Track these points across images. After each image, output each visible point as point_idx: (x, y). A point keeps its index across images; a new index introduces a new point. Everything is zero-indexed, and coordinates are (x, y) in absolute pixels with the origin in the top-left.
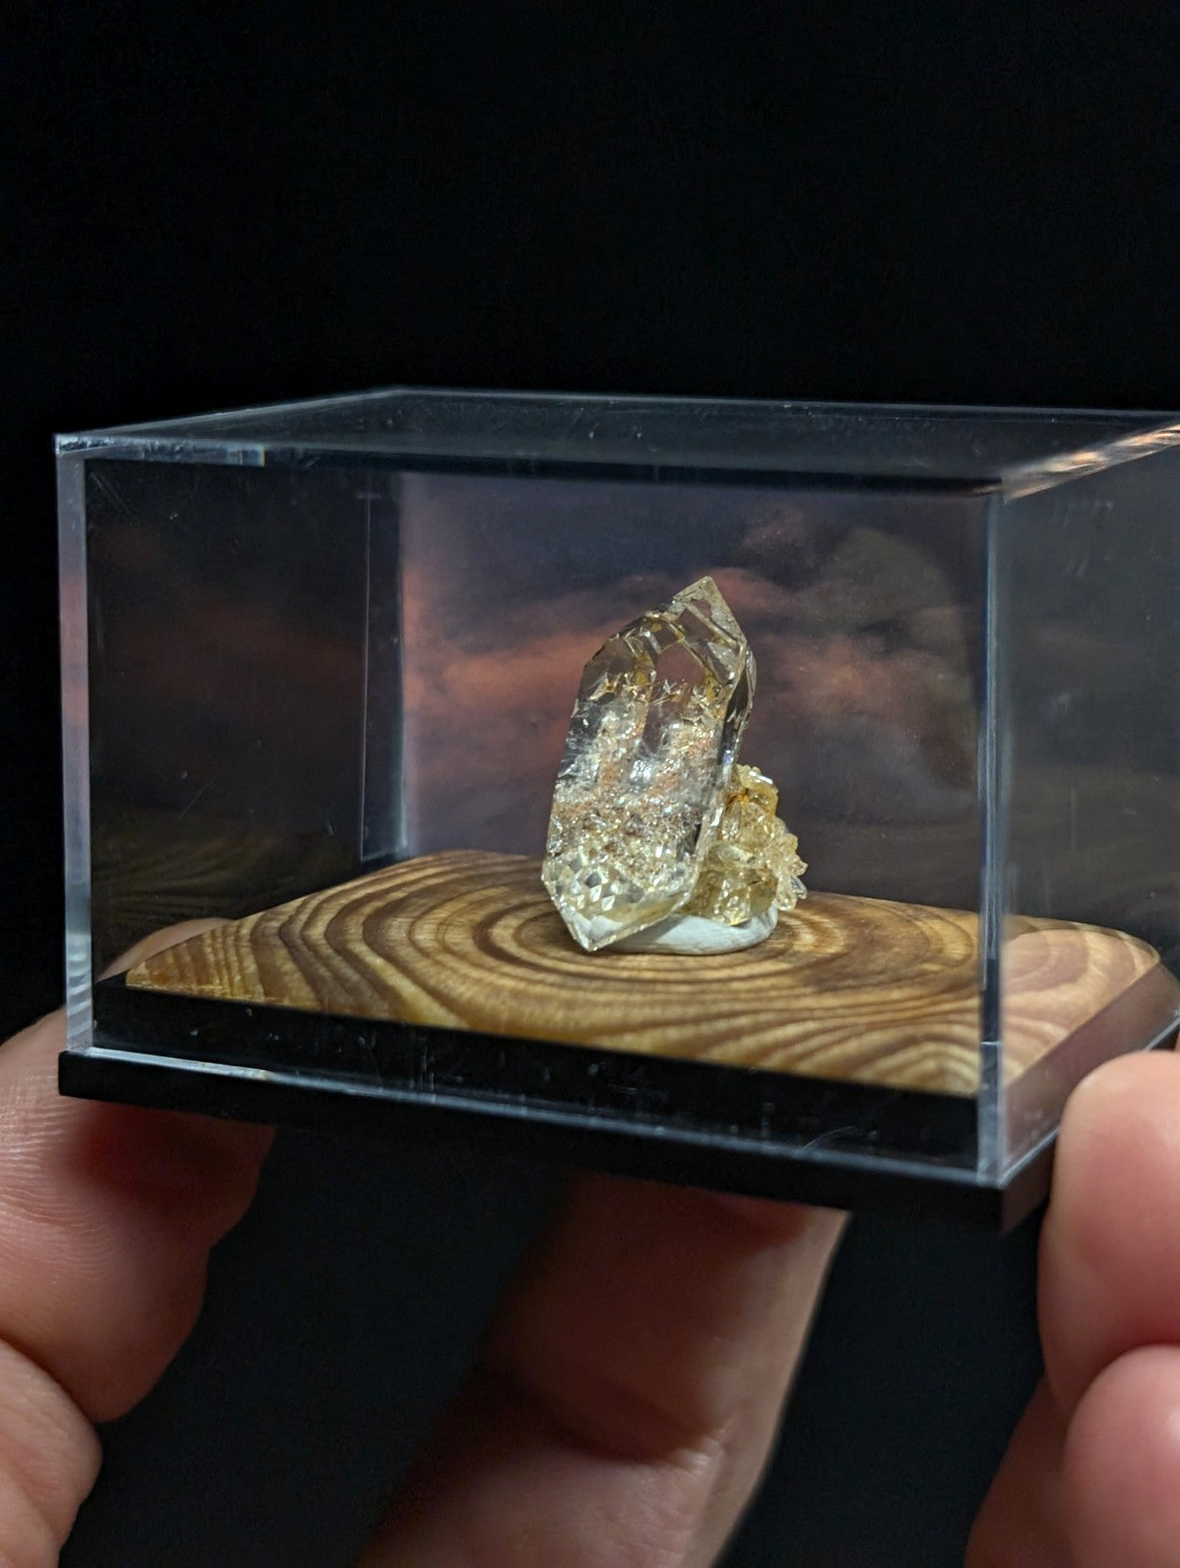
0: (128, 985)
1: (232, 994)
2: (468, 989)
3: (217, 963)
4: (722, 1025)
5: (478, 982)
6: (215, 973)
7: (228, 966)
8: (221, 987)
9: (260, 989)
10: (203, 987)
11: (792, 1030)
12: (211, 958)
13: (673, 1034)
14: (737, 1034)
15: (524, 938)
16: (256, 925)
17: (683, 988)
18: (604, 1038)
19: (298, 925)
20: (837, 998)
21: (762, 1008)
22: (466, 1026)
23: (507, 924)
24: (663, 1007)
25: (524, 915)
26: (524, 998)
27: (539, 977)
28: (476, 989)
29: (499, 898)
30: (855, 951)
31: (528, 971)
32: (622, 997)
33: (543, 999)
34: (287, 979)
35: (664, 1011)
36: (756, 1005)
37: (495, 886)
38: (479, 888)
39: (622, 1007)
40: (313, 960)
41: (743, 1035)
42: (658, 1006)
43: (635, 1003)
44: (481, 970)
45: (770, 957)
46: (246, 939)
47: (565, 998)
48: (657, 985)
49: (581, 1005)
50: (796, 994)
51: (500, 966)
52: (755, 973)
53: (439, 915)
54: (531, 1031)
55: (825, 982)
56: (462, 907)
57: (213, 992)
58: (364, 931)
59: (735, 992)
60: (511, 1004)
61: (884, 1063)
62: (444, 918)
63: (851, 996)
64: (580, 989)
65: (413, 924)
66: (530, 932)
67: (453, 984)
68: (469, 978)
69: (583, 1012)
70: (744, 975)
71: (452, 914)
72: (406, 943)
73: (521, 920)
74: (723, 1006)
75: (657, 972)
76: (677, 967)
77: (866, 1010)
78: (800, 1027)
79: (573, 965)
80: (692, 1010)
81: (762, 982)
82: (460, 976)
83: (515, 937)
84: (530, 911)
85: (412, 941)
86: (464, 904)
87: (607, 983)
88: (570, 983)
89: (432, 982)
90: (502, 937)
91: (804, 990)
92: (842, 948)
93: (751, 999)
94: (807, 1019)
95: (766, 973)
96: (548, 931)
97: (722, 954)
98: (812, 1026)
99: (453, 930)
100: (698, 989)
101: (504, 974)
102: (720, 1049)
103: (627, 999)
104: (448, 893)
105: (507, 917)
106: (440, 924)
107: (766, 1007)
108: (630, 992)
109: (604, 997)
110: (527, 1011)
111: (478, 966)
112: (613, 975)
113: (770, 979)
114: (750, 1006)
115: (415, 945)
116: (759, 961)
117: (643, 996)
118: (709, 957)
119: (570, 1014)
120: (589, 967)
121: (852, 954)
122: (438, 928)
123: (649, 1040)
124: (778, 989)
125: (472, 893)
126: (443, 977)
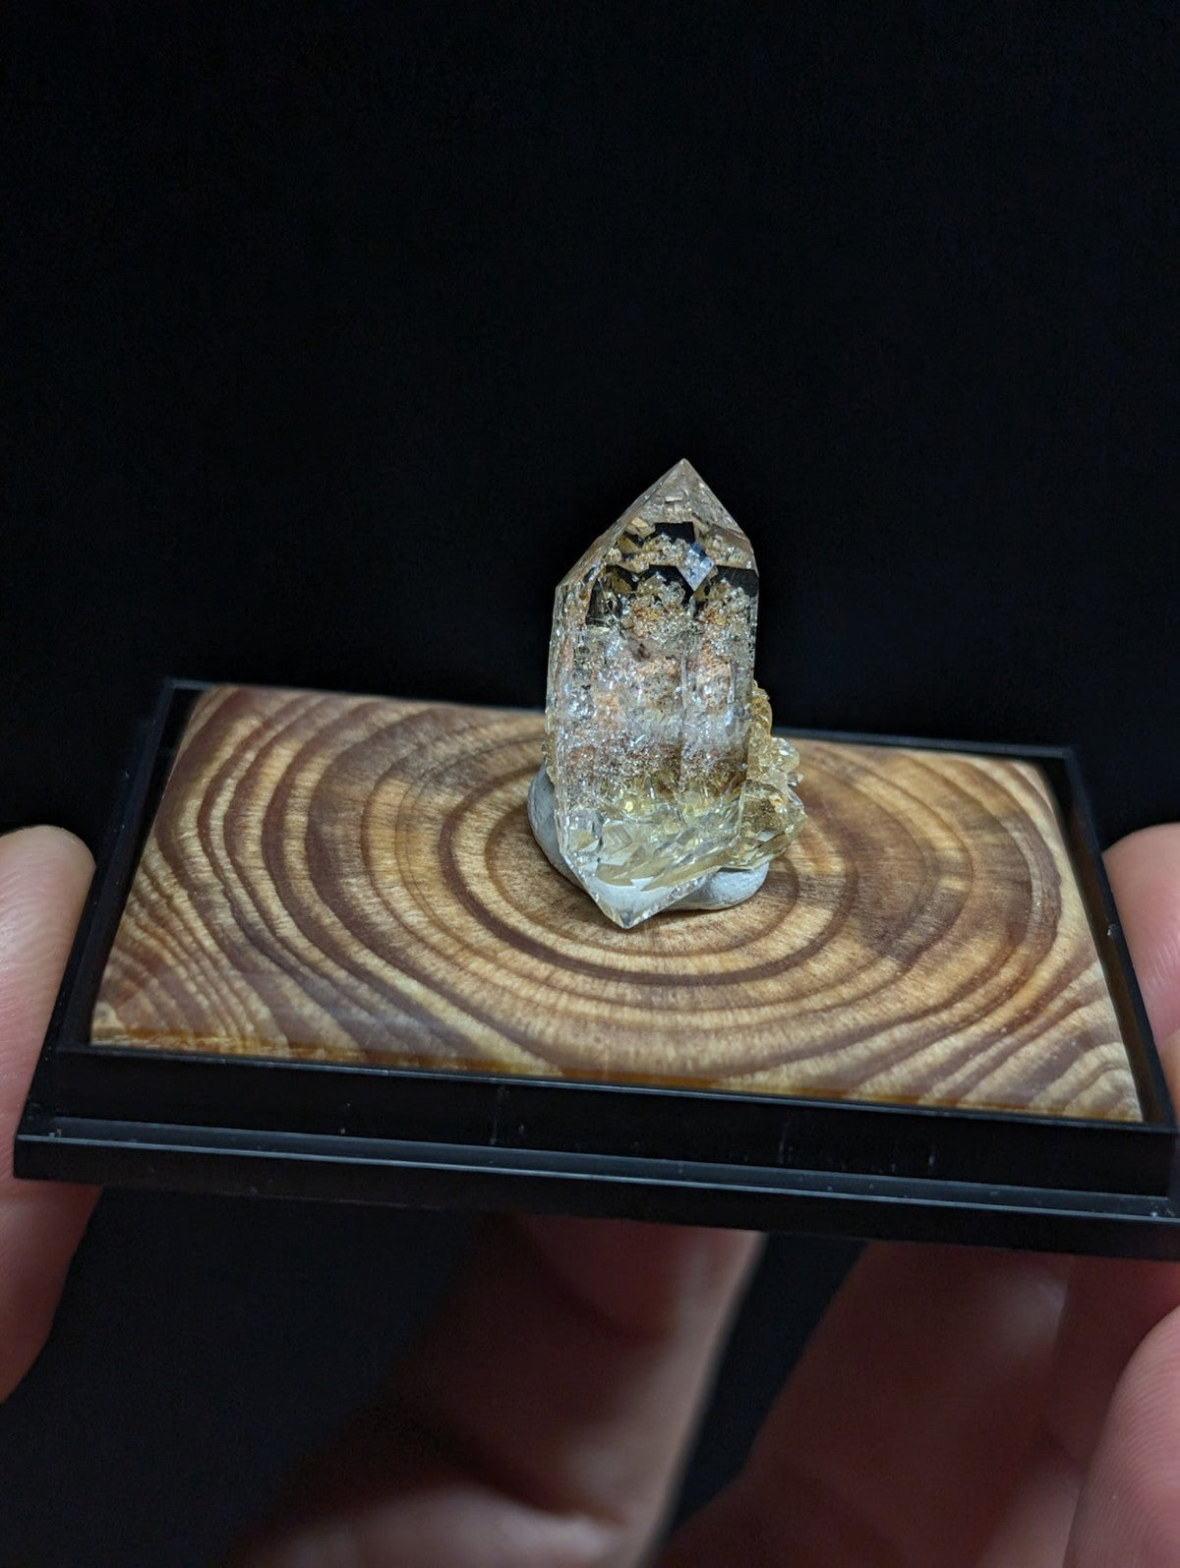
0: (95, 1042)
1: (244, 1047)
2: (549, 1024)
3: (213, 1006)
4: (860, 1050)
5: (552, 1010)
6: (218, 1022)
7: (232, 1014)
8: (227, 1040)
9: (283, 1039)
10: (203, 1039)
11: (940, 1051)
12: (205, 1003)
13: (812, 1068)
14: (883, 1062)
15: (522, 902)
16: (208, 925)
17: (772, 987)
18: (732, 1080)
19: (253, 915)
20: (932, 977)
21: (885, 1017)
22: (560, 1074)
23: (473, 869)
24: (783, 1031)
25: (471, 843)
26: (618, 1029)
27: (612, 990)
28: (556, 1022)
29: (412, 808)
30: (857, 863)
31: (590, 980)
32: (728, 1019)
33: (641, 1030)
34: (315, 1026)
35: (788, 1037)
36: (874, 1011)
37: (382, 779)
38: (371, 787)
39: (736, 1033)
40: (334, 993)
41: (892, 1064)
42: (776, 1028)
43: (749, 1027)
44: (540, 986)
45: (794, 897)
46: (224, 961)
47: (665, 1026)
48: (743, 985)
49: (688, 1033)
50: (887, 976)
51: (552, 973)
52: (812, 937)
53: (385, 862)
54: (643, 1077)
55: (890, 941)
56: (393, 840)
57: (218, 1046)
58: (339, 918)
59: (828, 986)
60: (608, 1042)
61: (1057, 1089)
62: (397, 868)
63: (940, 970)
64: (673, 1009)
65: (375, 889)
66: (516, 887)
67: (525, 1016)
68: (538, 1005)
69: (695, 1046)
70: (805, 943)
71: (397, 858)
72: (407, 937)
73: (479, 857)
74: (846, 1020)
75: (718, 956)
76: (728, 939)
77: (979, 997)
78: (947, 1046)
79: (623, 957)
80: (819, 1031)
81: (836, 956)
82: (524, 1002)
83: (508, 900)
84: (470, 835)
85: (409, 930)
86: (389, 832)
87: (692, 993)
88: (653, 999)
89: (498, 1016)
90: (495, 902)
91: (888, 966)
92: (839, 859)
93: (859, 999)
94: (945, 1032)
95: (821, 934)
96: (530, 880)
97: (746, 902)
98: (956, 1042)
99: (430, 896)
100: (788, 987)
101: (573, 993)
102: (872, 1085)
103: (735, 1020)
104: (349, 806)
105: (459, 853)
106: (405, 884)
107: (885, 1014)
108: (731, 1009)
109: (708, 1020)
110: (632, 1049)
111: (529, 977)
112: (681, 973)
113: (836, 947)
114: (870, 1014)
115: (421, 940)
116: (792, 908)
117: (749, 1014)
118: (738, 909)
119: (682, 1051)
120: (644, 958)
121: (860, 870)
122: (412, 895)
123: (786, 1080)
124: (863, 968)
125: (374, 801)
126: (505, 1006)
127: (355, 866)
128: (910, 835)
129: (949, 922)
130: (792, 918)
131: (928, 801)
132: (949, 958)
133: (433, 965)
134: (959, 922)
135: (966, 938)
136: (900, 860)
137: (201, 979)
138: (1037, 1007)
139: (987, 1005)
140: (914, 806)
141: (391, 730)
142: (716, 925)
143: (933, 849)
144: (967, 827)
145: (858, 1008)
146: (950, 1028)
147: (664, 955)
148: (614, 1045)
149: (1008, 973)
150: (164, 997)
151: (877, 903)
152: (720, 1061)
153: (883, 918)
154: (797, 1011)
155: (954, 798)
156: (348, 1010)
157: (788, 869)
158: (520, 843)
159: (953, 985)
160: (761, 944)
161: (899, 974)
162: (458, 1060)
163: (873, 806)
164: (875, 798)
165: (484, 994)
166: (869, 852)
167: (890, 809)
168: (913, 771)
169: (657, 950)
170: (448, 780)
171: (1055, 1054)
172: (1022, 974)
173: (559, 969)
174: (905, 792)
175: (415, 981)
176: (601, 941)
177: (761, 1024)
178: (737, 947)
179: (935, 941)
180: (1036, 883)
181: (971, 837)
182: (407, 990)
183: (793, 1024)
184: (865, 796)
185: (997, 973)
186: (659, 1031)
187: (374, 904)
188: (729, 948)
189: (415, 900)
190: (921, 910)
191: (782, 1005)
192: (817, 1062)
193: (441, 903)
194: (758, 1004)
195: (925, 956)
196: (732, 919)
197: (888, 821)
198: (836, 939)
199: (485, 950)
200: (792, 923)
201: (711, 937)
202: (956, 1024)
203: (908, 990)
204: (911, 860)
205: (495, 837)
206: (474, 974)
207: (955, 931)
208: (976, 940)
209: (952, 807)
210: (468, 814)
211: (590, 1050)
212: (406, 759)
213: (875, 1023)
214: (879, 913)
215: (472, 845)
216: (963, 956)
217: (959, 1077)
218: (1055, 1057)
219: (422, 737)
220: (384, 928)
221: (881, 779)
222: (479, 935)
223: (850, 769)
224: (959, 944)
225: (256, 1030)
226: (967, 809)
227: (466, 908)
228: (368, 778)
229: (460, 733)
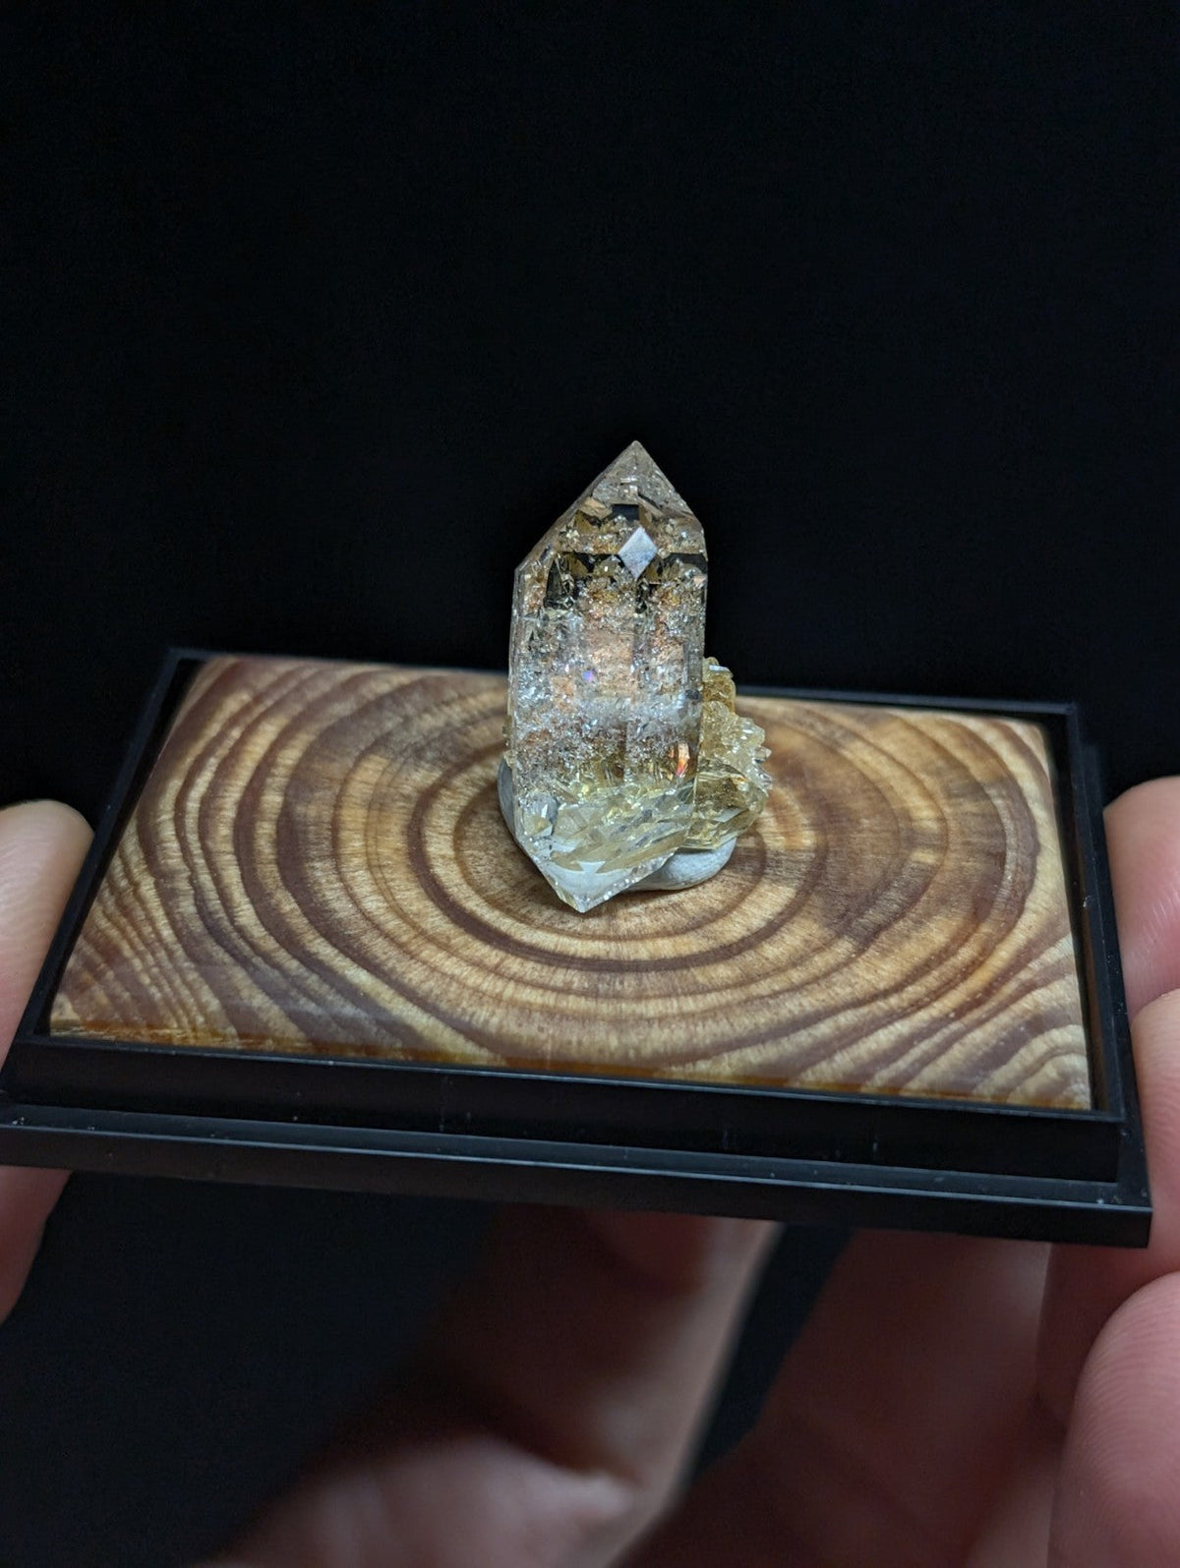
0: (55, 1033)
1: (196, 1037)
2: (493, 1014)
3: (165, 998)
4: (804, 1038)
5: (498, 999)
6: (169, 1014)
7: (183, 1005)
8: (180, 1031)
9: (232, 1030)
10: (156, 1031)
11: (884, 1038)
12: (158, 996)
13: (753, 1056)
14: (825, 1049)
15: (483, 885)
16: (169, 914)
17: (723, 972)
18: (674, 1068)
19: (215, 903)
20: (887, 959)
21: (833, 1002)
22: (503, 1063)
23: (441, 849)
24: (727, 1019)
25: (442, 822)
26: (561, 1020)
27: (560, 977)
28: (500, 1012)
29: (389, 786)
30: (828, 836)
31: (539, 967)
32: (673, 1006)
33: (585, 1019)
34: (263, 1016)
35: (732, 1025)
36: (822, 997)
37: (363, 756)
38: (350, 764)
39: (680, 1021)
40: (283, 984)
41: (835, 1052)
42: (720, 1015)
43: (693, 1015)
44: (488, 975)
45: (759, 875)
46: (180, 952)
47: (608, 1014)
48: (692, 970)
49: (631, 1022)
50: (841, 958)
51: (502, 960)
52: (771, 917)
53: (354, 843)
54: (585, 1066)
55: (849, 922)
56: (364, 820)
57: (170, 1037)
58: (299, 905)
59: (779, 970)
60: (551, 1032)
61: (1001, 1076)
62: (363, 851)
63: (896, 951)
64: (618, 996)
65: (340, 873)
66: (479, 869)
67: (471, 1006)
68: (484, 994)
69: (638, 1034)
70: (763, 924)
71: (366, 840)
72: (363, 924)
73: (447, 837)
74: (792, 1006)
75: (672, 939)
76: (685, 921)
77: (932, 980)
78: (891, 1033)
79: (576, 941)
80: (763, 1018)
81: (792, 938)
82: (471, 991)
83: (470, 882)
84: (442, 813)
85: (366, 916)
86: (361, 813)
87: (640, 980)
88: (600, 986)
89: (444, 1006)
90: (456, 885)
91: (844, 947)
92: (812, 833)
93: (808, 983)
94: (892, 1017)
95: (781, 914)
96: (495, 861)
97: (710, 880)
98: (902, 1028)
99: (393, 880)
100: (738, 971)
101: (520, 981)
102: (813, 1073)
103: (680, 1008)
104: (326, 785)
105: (428, 833)
106: (370, 867)
107: (833, 999)
108: (678, 996)
109: (652, 1008)
110: (574, 1039)
111: (478, 965)
112: (632, 958)
113: (795, 927)
114: (817, 1000)
115: (377, 927)
116: (755, 887)
117: (695, 1001)
118: (700, 888)
119: (624, 1041)
120: (597, 942)
121: (831, 843)
122: (375, 880)
123: (728, 1068)
124: (818, 950)
125: (351, 779)
126: (452, 996)
127: (322, 849)
128: (889, 805)
129: (914, 898)
130: (753, 897)
131: (913, 768)
132: (908, 937)
133: (385, 953)
134: (924, 898)
135: (928, 915)
136: (875, 832)
137: (155, 970)
138: (989, 990)
139: (939, 988)
140: (898, 773)
141: (379, 702)
142: (675, 906)
143: (910, 819)
144: (949, 795)
145: (805, 993)
146: (898, 1014)
147: (618, 939)
148: (557, 1034)
149: (966, 953)
150: (118, 989)
151: (843, 880)
152: (662, 1050)
153: (847, 896)
154: (744, 997)
155: (941, 763)
156: (296, 1001)
157: (758, 844)
158: (490, 821)
159: (907, 967)
160: (717, 926)
161: (854, 955)
162: (403, 1050)
163: (855, 775)
164: (859, 765)
165: (432, 983)
166: (844, 824)
167: (872, 777)
168: (903, 734)
169: (612, 933)
170: (429, 755)
171: (1003, 1040)
172: (980, 955)
173: (510, 955)
174: (891, 758)
175: (365, 972)
176: (556, 926)
177: (706, 1011)
178: (693, 929)
179: (896, 920)
180: (1010, 855)
181: (950, 806)
182: (356, 981)
183: (738, 1011)
184: (850, 763)
185: (954, 953)
186: (603, 1020)
187: (335, 889)
188: (685, 930)
189: (377, 884)
190: (887, 886)
191: (729, 991)
192: (759, 1051)
193: (402, 887)
194: (705, 991)
195: (883, 936)
196: (692, 899)
197: (869, 790)
198: (795, 918)
199: (438, 937)
200: (753, 902)
201: (669, 918)
202: (904, 1009)
203: (860, 973)
204: (884, 831)
205: (466, 816)
206: (424, 963)
207: (920, 908)
208: (938, 918)
209: (937, 773)
210: (443, 791)
211: (532, 1039)
212: (389, 734)
213: (820, 1008)
214: (844, 890)
215: (442, 824)
216: (923, 935)
217: (902, 1064)
218: (1002, 1044)
219: (409, 709)
220: (341, 915)
221: (869, 744)
222: (436, 921)
223: (838, 734)
224: (921, 923)
225: (206, 1022)
226: (953, 775)
227: (426, 891)
228: (349, 754)
229: (447, 704)
